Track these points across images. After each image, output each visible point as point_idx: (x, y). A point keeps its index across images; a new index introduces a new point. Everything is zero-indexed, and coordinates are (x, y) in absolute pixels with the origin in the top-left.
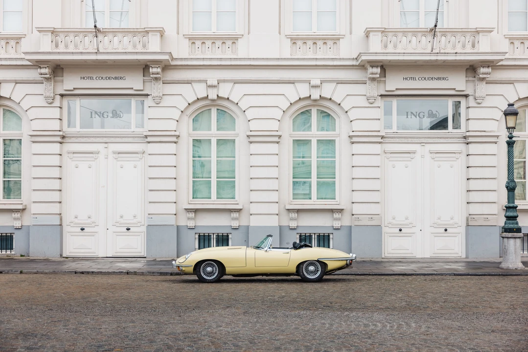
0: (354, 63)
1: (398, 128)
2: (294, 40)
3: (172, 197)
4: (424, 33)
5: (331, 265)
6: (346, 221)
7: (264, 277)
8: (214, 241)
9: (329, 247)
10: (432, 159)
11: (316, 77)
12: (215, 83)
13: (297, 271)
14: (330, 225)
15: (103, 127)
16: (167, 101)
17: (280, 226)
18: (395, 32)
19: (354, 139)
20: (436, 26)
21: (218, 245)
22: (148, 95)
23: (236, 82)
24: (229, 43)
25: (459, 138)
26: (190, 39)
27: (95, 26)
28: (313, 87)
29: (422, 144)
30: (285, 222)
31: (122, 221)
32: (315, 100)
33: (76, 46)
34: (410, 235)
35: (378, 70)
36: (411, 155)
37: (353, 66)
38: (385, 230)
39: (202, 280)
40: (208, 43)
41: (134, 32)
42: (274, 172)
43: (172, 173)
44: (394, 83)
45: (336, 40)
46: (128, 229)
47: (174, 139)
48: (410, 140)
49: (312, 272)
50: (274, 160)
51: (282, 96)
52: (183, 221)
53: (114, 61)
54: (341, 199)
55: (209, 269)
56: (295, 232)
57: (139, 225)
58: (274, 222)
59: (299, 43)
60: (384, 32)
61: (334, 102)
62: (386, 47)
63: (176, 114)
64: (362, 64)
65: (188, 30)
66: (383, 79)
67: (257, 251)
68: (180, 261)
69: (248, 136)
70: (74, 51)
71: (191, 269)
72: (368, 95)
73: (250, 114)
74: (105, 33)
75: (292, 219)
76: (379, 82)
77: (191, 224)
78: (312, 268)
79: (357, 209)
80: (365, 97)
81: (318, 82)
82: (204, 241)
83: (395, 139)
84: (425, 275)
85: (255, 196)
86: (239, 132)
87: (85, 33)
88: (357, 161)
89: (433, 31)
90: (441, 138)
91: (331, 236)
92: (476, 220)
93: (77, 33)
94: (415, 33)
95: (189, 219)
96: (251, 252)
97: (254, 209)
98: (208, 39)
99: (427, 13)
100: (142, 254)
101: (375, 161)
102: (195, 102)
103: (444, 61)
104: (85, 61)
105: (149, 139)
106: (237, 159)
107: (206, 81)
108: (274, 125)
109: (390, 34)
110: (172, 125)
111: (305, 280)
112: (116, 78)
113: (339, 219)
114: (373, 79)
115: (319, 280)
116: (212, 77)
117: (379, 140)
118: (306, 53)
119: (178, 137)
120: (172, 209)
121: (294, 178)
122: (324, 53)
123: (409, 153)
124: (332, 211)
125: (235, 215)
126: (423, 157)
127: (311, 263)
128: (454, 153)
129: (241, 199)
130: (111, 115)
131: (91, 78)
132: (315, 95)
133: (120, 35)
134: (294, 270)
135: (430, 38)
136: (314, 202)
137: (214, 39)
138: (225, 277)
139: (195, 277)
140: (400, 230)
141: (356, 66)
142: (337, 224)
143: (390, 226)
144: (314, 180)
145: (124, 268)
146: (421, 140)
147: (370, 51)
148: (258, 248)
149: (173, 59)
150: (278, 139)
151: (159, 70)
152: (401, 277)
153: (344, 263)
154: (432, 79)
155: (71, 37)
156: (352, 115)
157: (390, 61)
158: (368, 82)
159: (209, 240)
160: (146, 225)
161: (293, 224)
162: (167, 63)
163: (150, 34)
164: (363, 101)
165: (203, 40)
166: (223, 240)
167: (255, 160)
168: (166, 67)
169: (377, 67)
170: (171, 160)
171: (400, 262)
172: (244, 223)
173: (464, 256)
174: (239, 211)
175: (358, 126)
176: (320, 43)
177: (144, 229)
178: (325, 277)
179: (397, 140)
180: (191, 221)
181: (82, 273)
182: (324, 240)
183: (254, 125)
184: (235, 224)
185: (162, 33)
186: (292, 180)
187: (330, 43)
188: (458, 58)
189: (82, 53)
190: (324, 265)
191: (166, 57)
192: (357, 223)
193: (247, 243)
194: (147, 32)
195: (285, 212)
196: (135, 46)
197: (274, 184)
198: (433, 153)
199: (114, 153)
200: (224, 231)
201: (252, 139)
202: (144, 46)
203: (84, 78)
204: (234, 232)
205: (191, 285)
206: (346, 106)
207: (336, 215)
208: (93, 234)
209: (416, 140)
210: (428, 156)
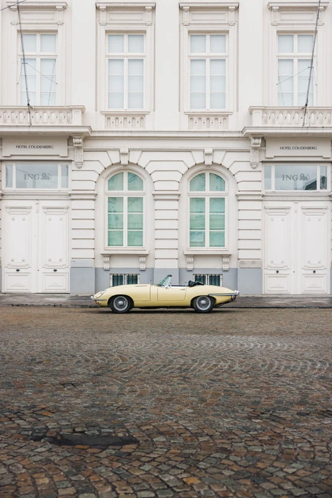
0: (240, 135)
1: (276, 188)
2: (191, 117)
3: (91, 244)
4: (297, 111)
5: (219, 300)
6: (234, 264)
7: (165, 309)
8: (125, 280)
9: (219, 285)
10: (304, 214)
11: (209, 147)
12: (127, 151)
13: (192, 304)
14: (220, 267)
15: (34, 187)
16: (87, 166)
17: (179, 269)
18: (274, 110)
19: (240, 198)
20: (306, 105)
21: (128, 283)
22: (71, 161)
23: (143, 151)
24: (138, 119)
25: (325, 197)
26: (106, 115)
27: (28, 105)
28: (206, 154)
29: (296, 202)
30: (184, 265)
31: (50, 264)
32: (208, 166)
33: (13, 120)
34: (285, 276)
35: (260, 141)
36: (287, 211)
37: (239, 137)
38: (265, 272)
39: (114, 312)
40: (121, 119)
41: (60, 110)
42: (174, 225)
43: (90, 224)
44: (273, 151)
45: (225, 116)
46: (55, 271)
47: (93, 197)
48: (285, 199)
49: (203, 305)
50: (174, 215)
51: (182, 162)
52: (100, 264)
53: (44, 133)
54: (229, 246)
55: (120, 302)
56: (192, 273)
57: (64, 267)
58: (174, 265)
59: (196, 119)
60: (264, 110)
61: (224, 167)
62: (266, 122)
63: (95, 177)
64: (247, 136)
65: (104, 107)
66: (264, 148)
67: (159, 288)
68: (97, 296)
69: (153, 195)
70: (11, 125)
71: (106, 303)
72: (251, 161)
73: (155, 177)
74: (36, 110)
75: (189, 263)
76: (260, 150)
77: (107, 266)
78: (203, 302)
79: (242, 255)
80: (249, 163)
81: (211, 151)
82: (117, 280)
83: (273, 198)
84: (295, 308)
85: (159, 244)
86: (146, 192)
87: (20, 110)
88: (243, 215)
89: (304, 109)
90: (311, 196)
91: (221, 277)
93: (13, 110)
94: (289, 111)
95: (105, 262)
96: (155, 289)
97: (158, 254)
98: (121, 115)
99: (299, 95)
100: (66, 291)
101: (257, 215)
102: (110, 167)
103: (314, 134)
104: (20, 132)
105: (73, 197)
106: (144, 213)
107: (119, 150)
108: (175, 186)
109: (269, 112)
110: (91, 186)
111: (198, 312)
112: (45, 147)
113: (227, 263)
114: (255, 149)
115: (209, 311)
116: (124, 146)
117: (260, 198)
118: (201, 127)
119: (96, 195)
120: (91, 254)
121: (191, 229)
122: (215, 127)
123: (285, 209)
124: (222, 256)
125: (143, 259)
126: (296, 212)
127: (203, 298)
128: (322, 209)
129: (147, 246)
130: (41, 177)
131: (25, 147)
132: (208, 161)
133: (49, 112)
134: (189, 304)
135: (302, 114)
136: (207, 249)
137: (126, 116)
138: (134, 309)
139: (109, 309)
140: (277, 272)
141: (242, 137)
142: (226, 267)
143: (269, 268)
144: (207, 231)
145: (52, 302)
146: (294, 198)
147: (254, 126)
148: (160, 285)
149: (92, 131)
150: (177, 197)
151: (81, 140)
152: (276, 309)
153: (229, 298)
154: (303, 148)
155: (9, 113)
156: (239, 177)
157: (269, 133)
158: (251, 151)
159: (122, 280)
160: (70, 267)
161: (190, 267)
162: (87, 135)
163: (73, 111)
164: (247, 167)
165: (117, 116)
166: (133, 280)
167: (159, 215)
168: (87, 138)
169: (259, 138)
170: (90, 214)
171: (277, 298)
172: (150, 266)
173: (329, 293)
174: (146, 256)
175: (242, 186)
176: (212, 119)
177: (68, 270)
178: (214, 309)
179: (275, 198)
180: (107, 264)
181: (18, 305)
182: (215, 280)
183: (158, 186)
184: (143, 266)
185: (83, 110)
186: (189, 231)
187: (220, 119)
188: (325, 131)
189: (17, 126)
190: (213, 299)
191: (87, 130)
192: (242, 266)
193: (152, 282)
194: (71, 110)
195: (183, 257)
196: (61, 121)
197: (174, 234)
198: (304, 209)
199: (44, 208)
200: (134, 273)
201: (157, 197)
202: (68, 121)
203: (19, 147)
204: (141, 273)
205: (105, 315)
206: (233, 170)
207: (225, 260)
208: (26, 274)
209: (291, 198)
210: (300, 211)
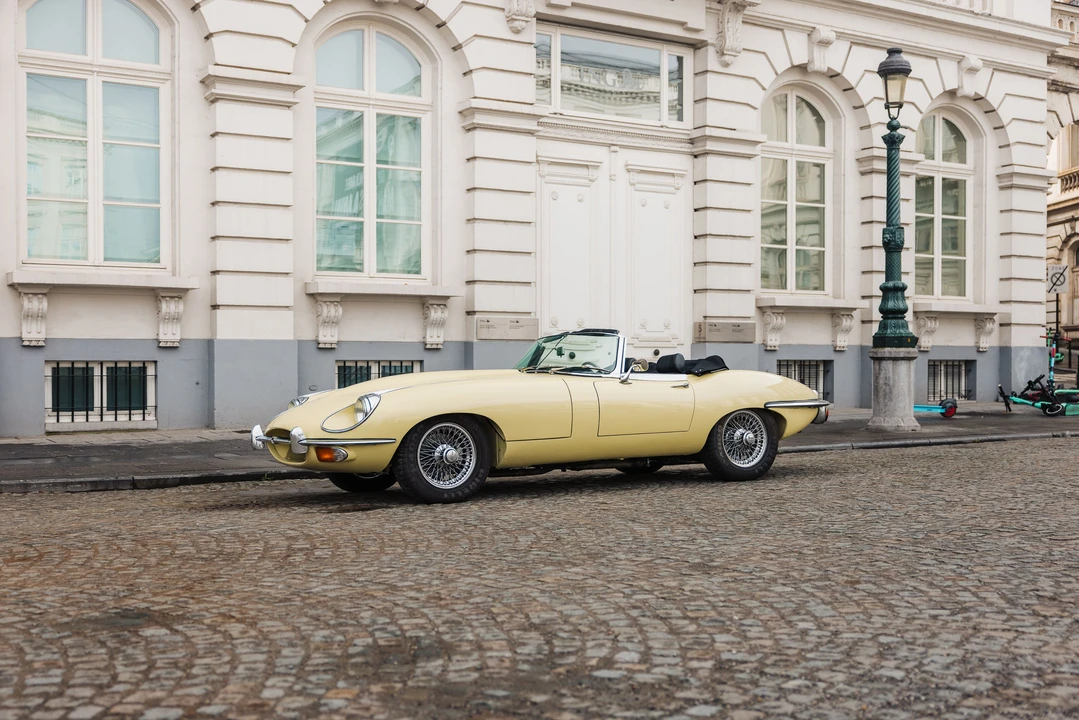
6: (455, 329)
8: (101, 386)
10: (632, 185)
14: (415, 338)
17: (299, 341)
19: (477, 119)
25: (680, 141)
29: (613, 148)
32: (384, 4)
36: (592, 173)
42: (283, 190)
48: (588, 136)
50: (283, 157)
54: (439, 275)
56: (330, 358)
58: (283, 328)
61: (427, 18)
72: (514, 8)
75: (324, 322)
77: (34, 332)
79: (484, 298)
80: (501, 15)
82: (72, 384)
83: (558, 131)
88: (484, 174)
90: (645, 137)
91: (417, 369)
92: (719, 330)
95: (26, 316)
97: (226, 290)
113: (441, 325)
117: (534, 125)
121: (319, 211)
123: (587, 166)
124: (421, 302)
125: (173, 307)
126: (612, 178)
128: (673, 175)
136: (372, 279)
142: (435, 337)
144: (370, 221)
146: (610, 137)
150: (289, 95)
159: (88, 381)
161: (329, 336)
164: (497, 24)
166: (131, 382)
172: (197, 332)
174: (182, 294)
179: (562, 133)
180: (34, 325)
183: (226, 50)
184: (170, 334)
186: (315, 217)
192: (484, 334)
195: (306, 302)
197: (282, 225)
198: (633, 170)
200: (136, 356)
204: (165, 359)
207: (437, 314)
209: (602, 138)
210: (623, 178)
